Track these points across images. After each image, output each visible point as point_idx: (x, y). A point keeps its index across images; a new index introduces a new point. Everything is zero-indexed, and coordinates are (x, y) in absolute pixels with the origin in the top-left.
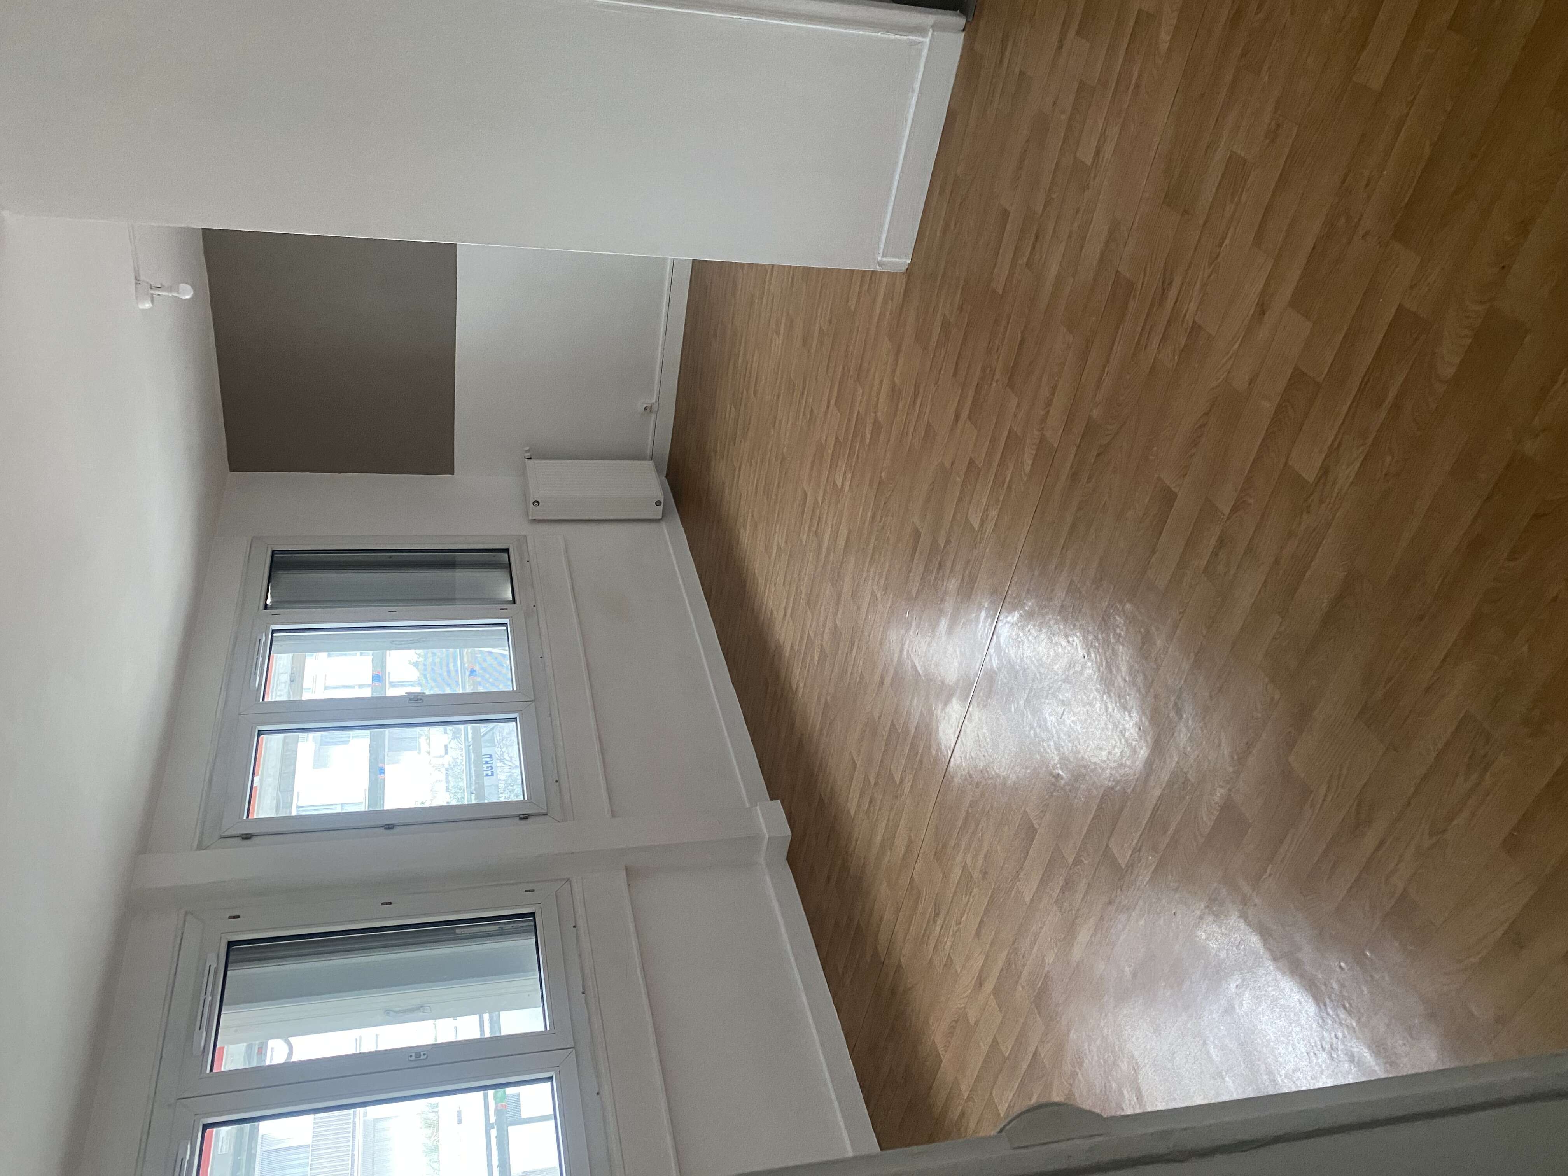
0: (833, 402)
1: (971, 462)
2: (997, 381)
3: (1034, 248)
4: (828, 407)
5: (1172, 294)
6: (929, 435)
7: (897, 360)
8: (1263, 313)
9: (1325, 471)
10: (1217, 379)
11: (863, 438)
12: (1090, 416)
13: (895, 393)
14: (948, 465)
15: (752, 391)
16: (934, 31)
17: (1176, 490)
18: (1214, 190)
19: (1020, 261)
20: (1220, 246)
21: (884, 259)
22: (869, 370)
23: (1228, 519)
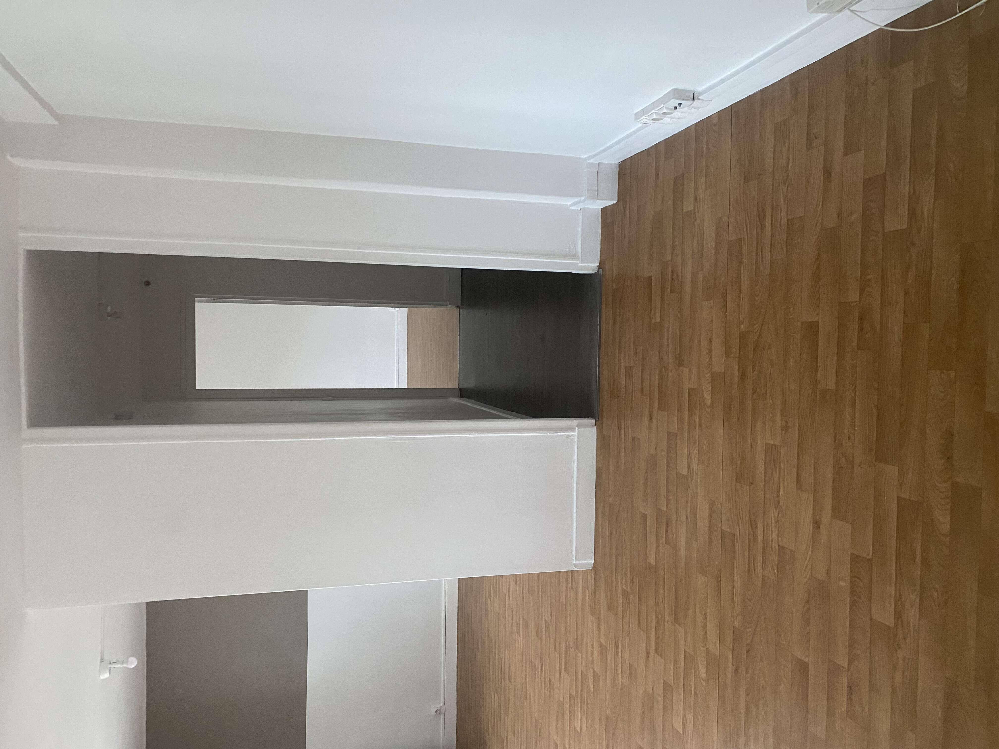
0: (563, 670)
1: (665, 683)
2: (667, 622)
3: (667, 531)
4: (560, 674)
5: (760, 533)
6: (632, 673)
7: (599, 627)
8: (819, 527)
9: (898, 615)
10: (806, 577)
11: (588, 690)
12: (734, 627)
13: (603, 650)
14: (650, 691)
15: (507, 678)
16: (579, 428)
17: (806, 660)
18: (763, 466)
19: (661, 541)
20: (778, 496)
21: (577, 562)
22: (583, 640)
23: (849, 670)
